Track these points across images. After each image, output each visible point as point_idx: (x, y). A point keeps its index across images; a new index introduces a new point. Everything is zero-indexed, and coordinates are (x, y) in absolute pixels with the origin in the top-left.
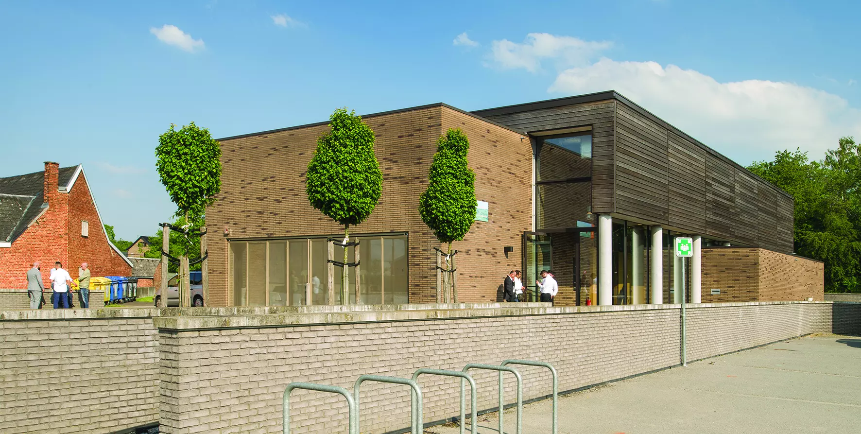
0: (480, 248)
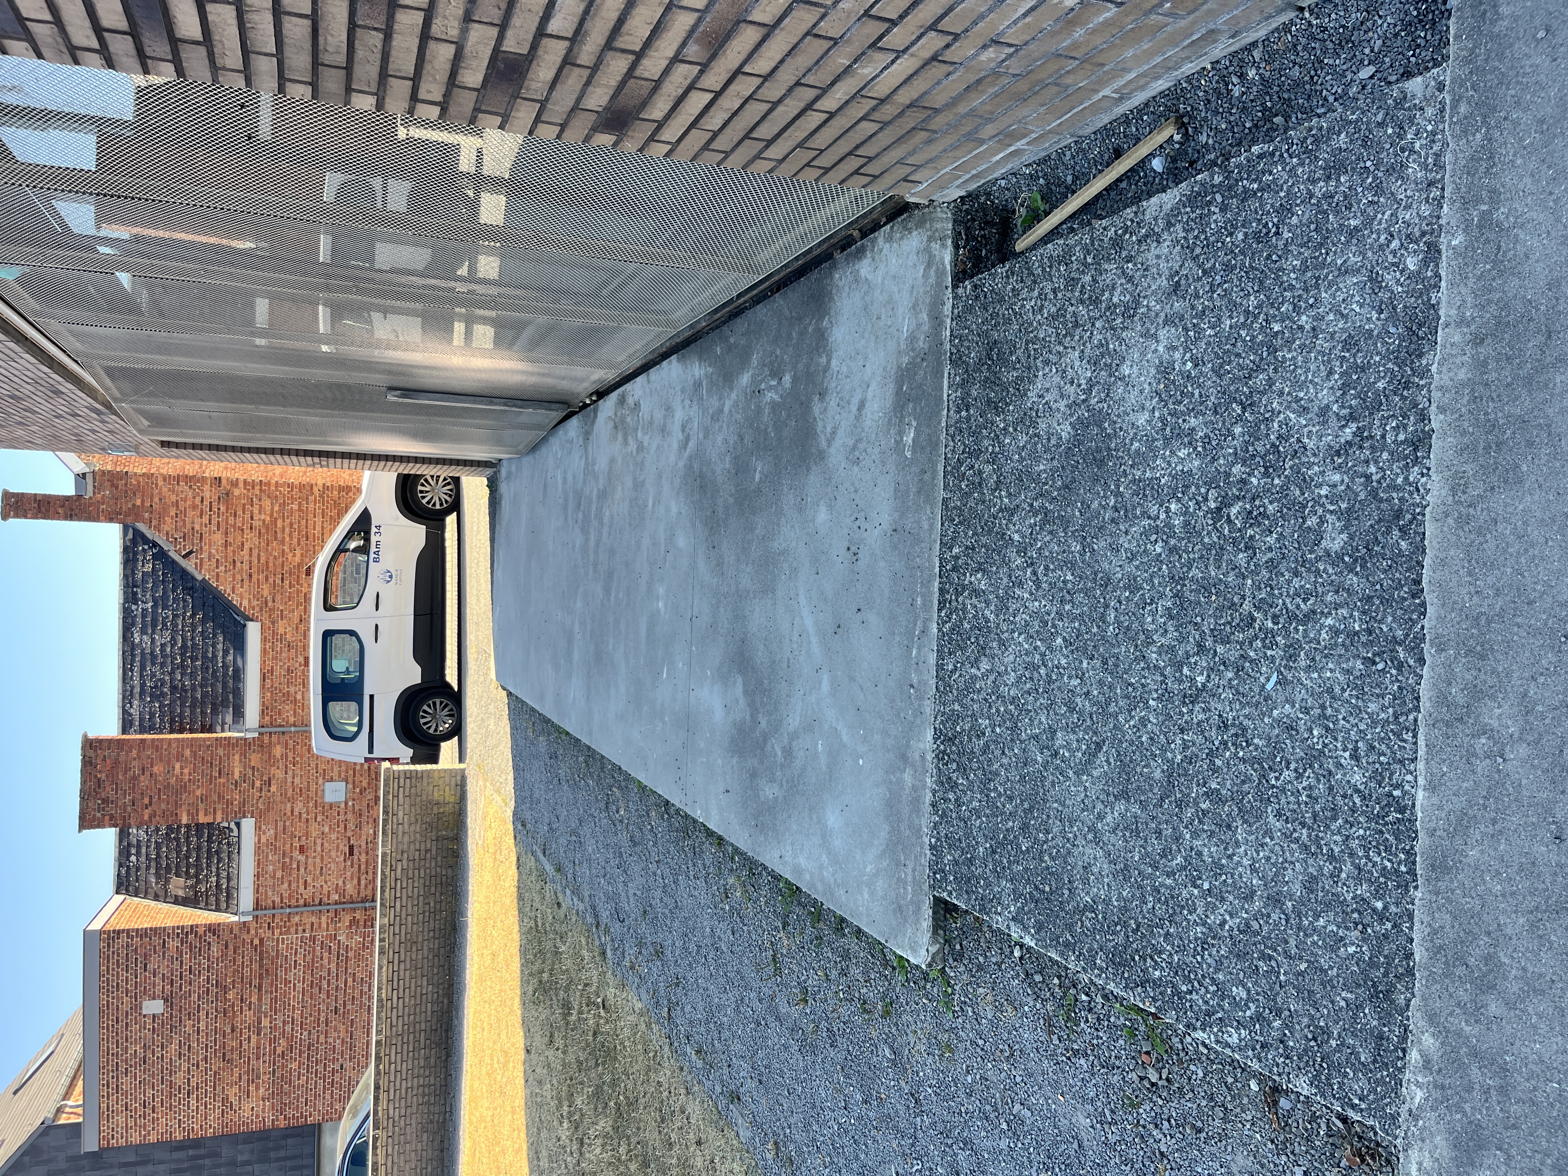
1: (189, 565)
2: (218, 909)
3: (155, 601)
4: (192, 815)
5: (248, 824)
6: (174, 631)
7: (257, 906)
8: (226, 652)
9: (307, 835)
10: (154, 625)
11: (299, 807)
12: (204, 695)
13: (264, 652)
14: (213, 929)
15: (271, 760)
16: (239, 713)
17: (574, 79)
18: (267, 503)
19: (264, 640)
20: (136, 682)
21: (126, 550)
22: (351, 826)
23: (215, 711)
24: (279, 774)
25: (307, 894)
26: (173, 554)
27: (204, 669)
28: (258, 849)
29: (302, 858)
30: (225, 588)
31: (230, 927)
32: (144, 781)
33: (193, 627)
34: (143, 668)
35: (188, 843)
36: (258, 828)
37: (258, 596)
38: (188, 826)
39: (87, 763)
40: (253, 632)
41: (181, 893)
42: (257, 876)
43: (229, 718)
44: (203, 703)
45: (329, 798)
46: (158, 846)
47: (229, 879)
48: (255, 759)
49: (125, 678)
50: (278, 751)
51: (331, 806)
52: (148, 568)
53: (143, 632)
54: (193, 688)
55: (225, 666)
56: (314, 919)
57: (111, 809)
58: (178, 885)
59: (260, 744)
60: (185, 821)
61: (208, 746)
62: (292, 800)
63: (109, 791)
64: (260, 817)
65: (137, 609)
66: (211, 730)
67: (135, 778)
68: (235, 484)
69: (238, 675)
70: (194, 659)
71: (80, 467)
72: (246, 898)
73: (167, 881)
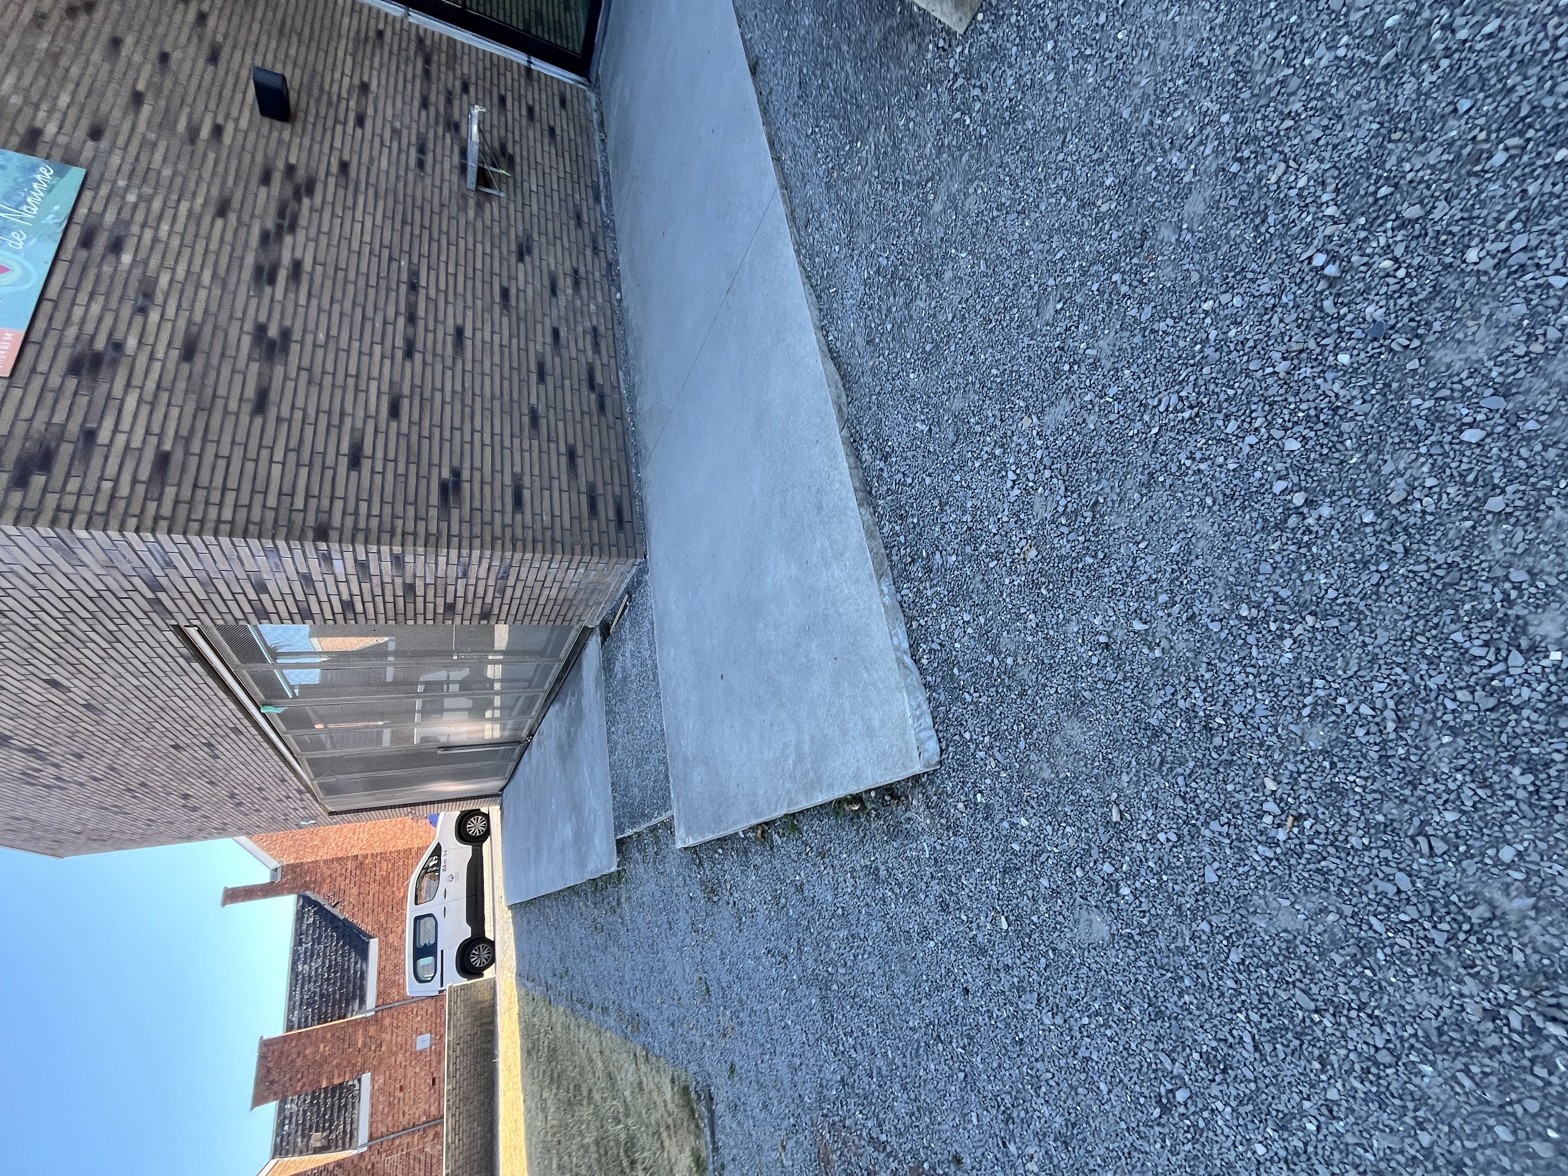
0: (250, 260)
1: (336, 911)
2: (344, 1149)
3: (313, 940)
4: (330, 1080)
5: (366, 1077)
6: (325, 957)
7: (371, 1138)
8: (356, 963)
9: (405, 1077)
10: (312, 956)
11: (400, 1057)
12: (341, 995)
13: (380, 956)
14: (339, 1164)
15: (382, 1029)
16: (362, 1002)
17: (469, 607)
18: (384, 864)
19: (380, 949)
20: (298, 997)
21: (298, 912)
22: (434, 1064)
23: (347, 1005)
24: (387, 1037)
25: (404, 1121)
26: (327, 907)
27: (342, 977)
28: (372, 1095)
29: (401, 1095)
30: (357, 921)
31: (351, 1159)
32: (299, 1062)
33: (337, 951)
34: (302, 987)
35: (325, 1103)
36: (373, 1079)
37: (378, 922)
38: (326, 1089)
39: (263, 1057)
40: (374, 945)
41: (318, 1144)
42: (372, 1115)
43: (356, 1006)
44: (340, 1001)
45: (419, 1047)
46: (305, 1112)
47: (352, 1123)
48: (372, 1030)
49: (291, 997)
50: (387, 1021)
51: (421, 1052)
52: (311, 920)
53: (305, 963)
54: (334, 992)
55: (355, 972)
56: (409, 1139)
57: (275, 1087)
58: (317, 1139)
59: (376, 1020)
60: (324, 1085)
61: (343, 1028)
62: (396, 1054)
63: (274, 1075)
64: (375, 1071)
65: (301, 949)
66: (345, 1017)
67: (293, 1061)
68: (366, 857)
69: (363, 977)
70: (335, 972)
71: (275, 864)
72: (363, 1135)
73: (310, 1137)
